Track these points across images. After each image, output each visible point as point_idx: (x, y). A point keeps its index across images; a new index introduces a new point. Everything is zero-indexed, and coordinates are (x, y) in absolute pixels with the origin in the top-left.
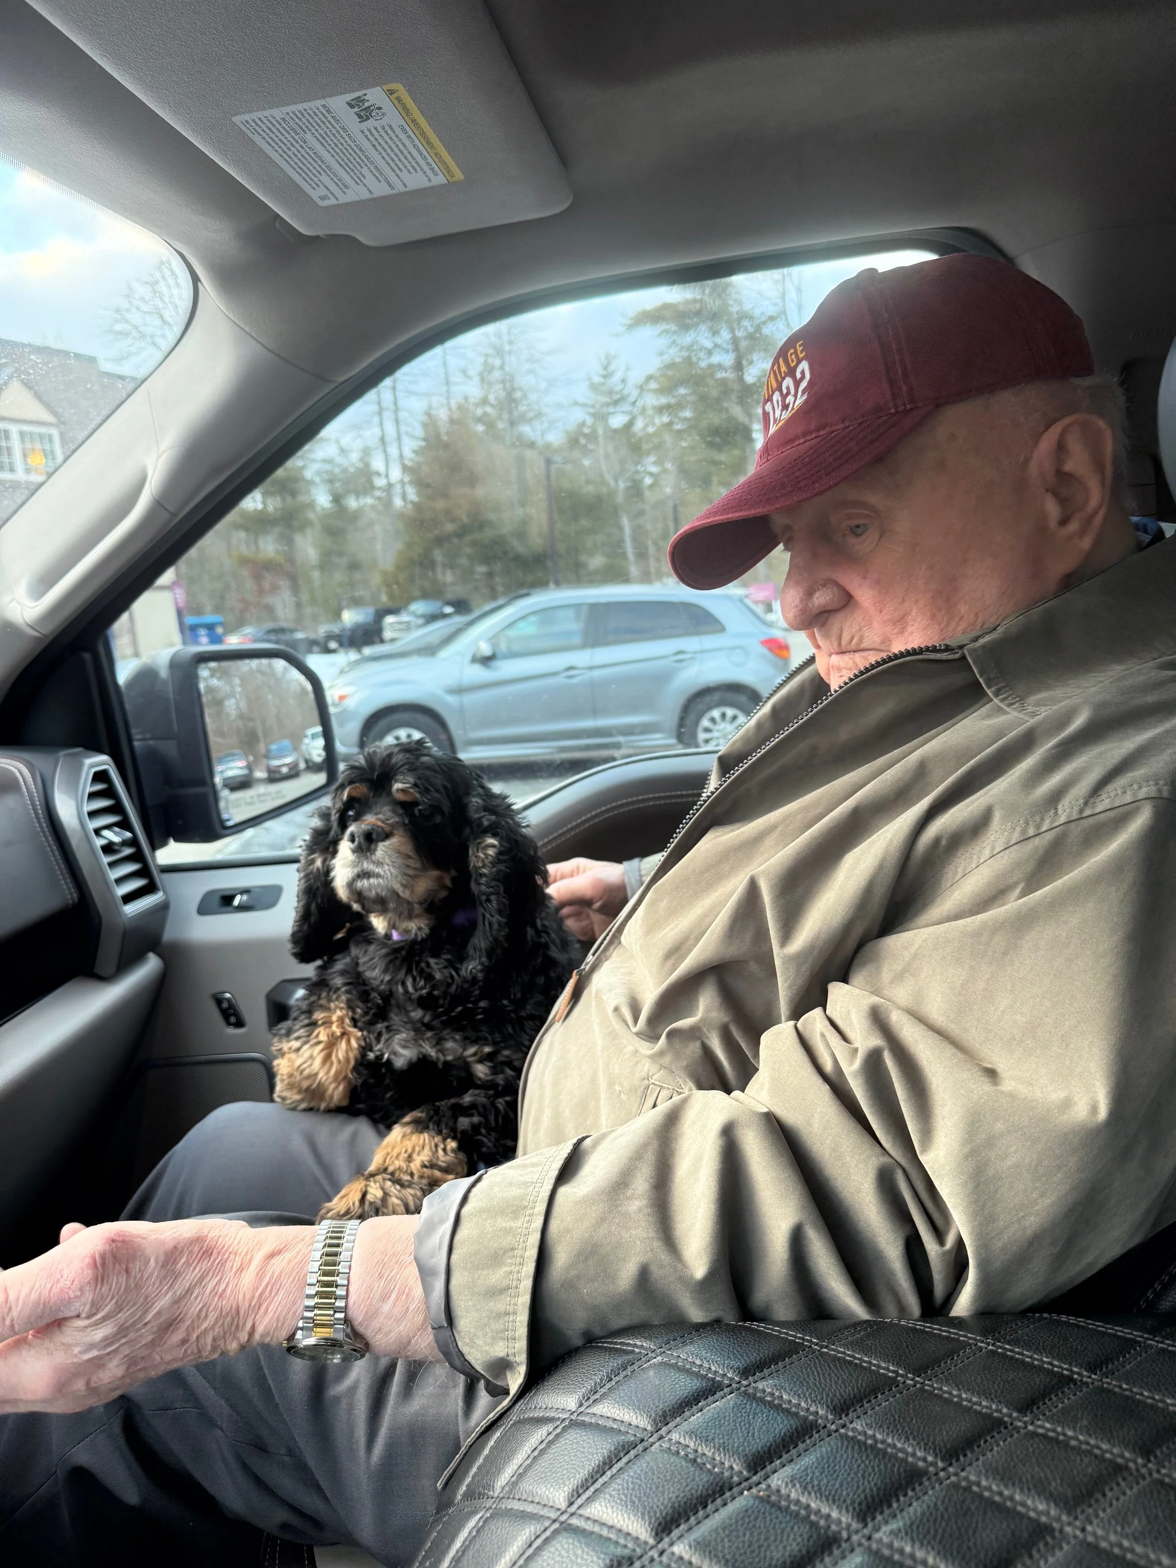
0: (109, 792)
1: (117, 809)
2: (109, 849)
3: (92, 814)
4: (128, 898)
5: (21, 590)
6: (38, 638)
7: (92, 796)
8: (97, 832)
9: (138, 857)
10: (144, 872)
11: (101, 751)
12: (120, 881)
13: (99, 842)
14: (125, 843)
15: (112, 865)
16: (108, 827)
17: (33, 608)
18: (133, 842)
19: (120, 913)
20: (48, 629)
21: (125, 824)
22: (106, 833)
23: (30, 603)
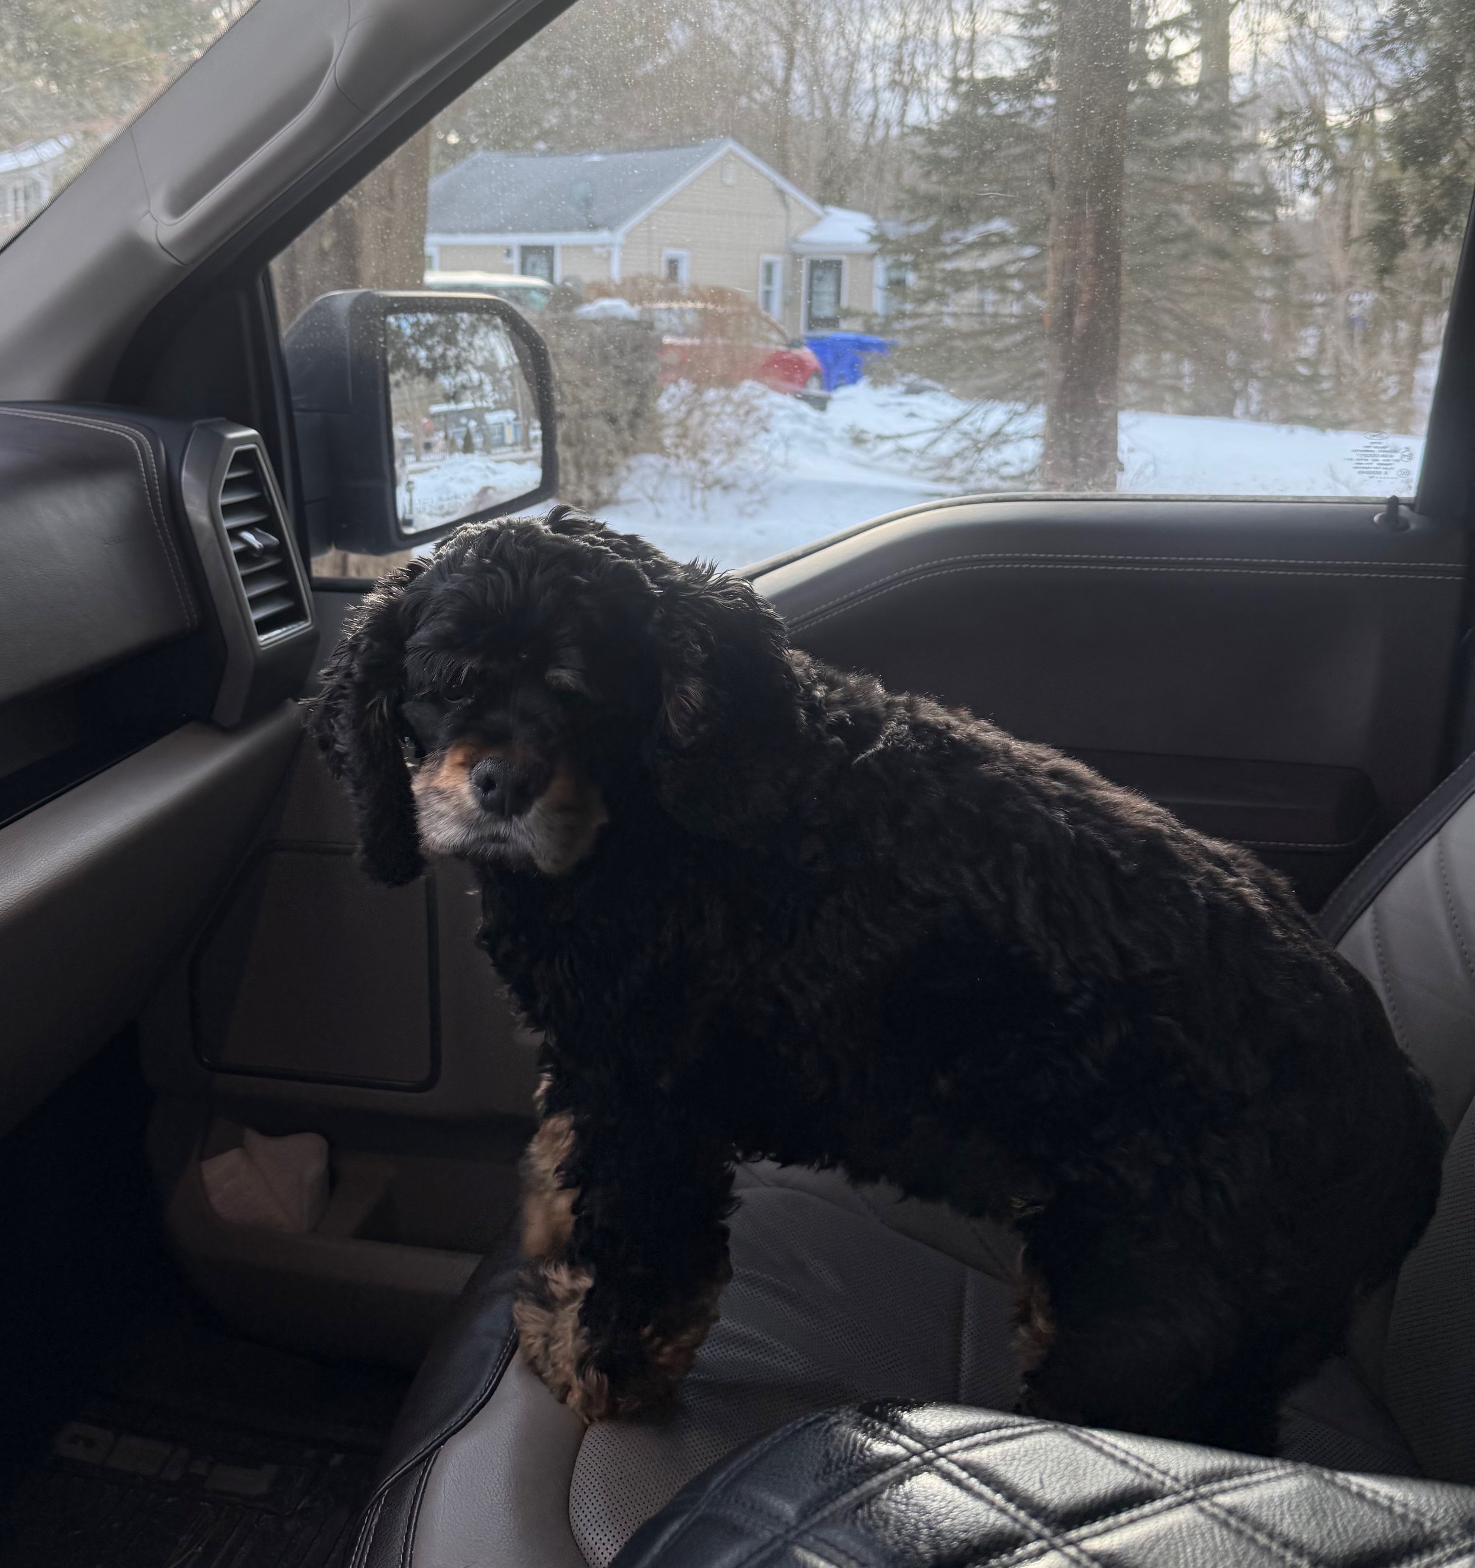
0: (254, 481)
1: (261, 504)
2: (246, 555)
3: (229, 510)
4: (265, 626)
5: (159, 199)
6: (177, 266)
7: (230, 486)
8: (234, 533)
9: (284, 569)
10: (290, 591)
11: (249, 425)
12: (256, 602)
13: (234, 547)
14: (267, 550)
15: (248, 579)
16: (248, 528)
17: (172, 225)
18: (281, 550)
19: (253, 643)
20: (186, 256)
21: (270, 525)
22: (248, 536)
23: (166, 219)
